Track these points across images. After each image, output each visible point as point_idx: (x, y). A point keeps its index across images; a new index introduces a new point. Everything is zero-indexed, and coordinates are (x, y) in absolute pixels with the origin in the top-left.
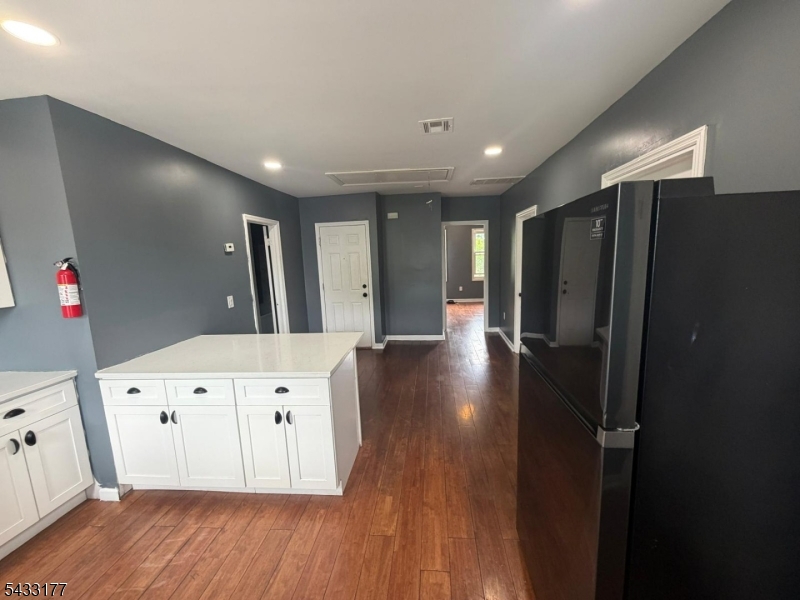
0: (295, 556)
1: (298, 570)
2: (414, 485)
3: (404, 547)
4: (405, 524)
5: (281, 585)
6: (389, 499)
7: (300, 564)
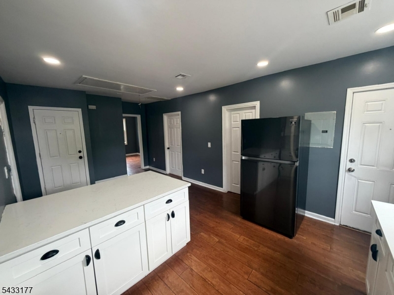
0: (203, 271)
1: (211, 271)
2: (202, 226)
3: (225, 240)
4: (217, 235)
5: (214, 279)
6: (202, 234)
7: (209, 270)
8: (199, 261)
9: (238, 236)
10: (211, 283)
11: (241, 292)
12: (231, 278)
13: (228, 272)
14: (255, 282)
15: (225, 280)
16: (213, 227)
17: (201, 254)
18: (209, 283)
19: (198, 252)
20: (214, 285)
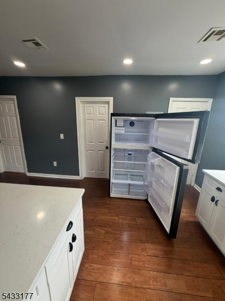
1: (118, 270)
5: (126, 277)
8: (101, 266)
9: (117, 218)
10: (126, 283)
11: (151, 272)
12: (137, 263)
13: (131, 260)
14: (153, 254)
15: (134, 270)
16: (92, 220)
17: (98, 256)
18: (125, 284)
19: (94, 256)
20: (130, 284)
